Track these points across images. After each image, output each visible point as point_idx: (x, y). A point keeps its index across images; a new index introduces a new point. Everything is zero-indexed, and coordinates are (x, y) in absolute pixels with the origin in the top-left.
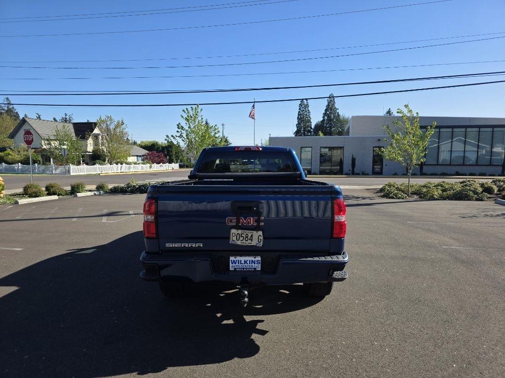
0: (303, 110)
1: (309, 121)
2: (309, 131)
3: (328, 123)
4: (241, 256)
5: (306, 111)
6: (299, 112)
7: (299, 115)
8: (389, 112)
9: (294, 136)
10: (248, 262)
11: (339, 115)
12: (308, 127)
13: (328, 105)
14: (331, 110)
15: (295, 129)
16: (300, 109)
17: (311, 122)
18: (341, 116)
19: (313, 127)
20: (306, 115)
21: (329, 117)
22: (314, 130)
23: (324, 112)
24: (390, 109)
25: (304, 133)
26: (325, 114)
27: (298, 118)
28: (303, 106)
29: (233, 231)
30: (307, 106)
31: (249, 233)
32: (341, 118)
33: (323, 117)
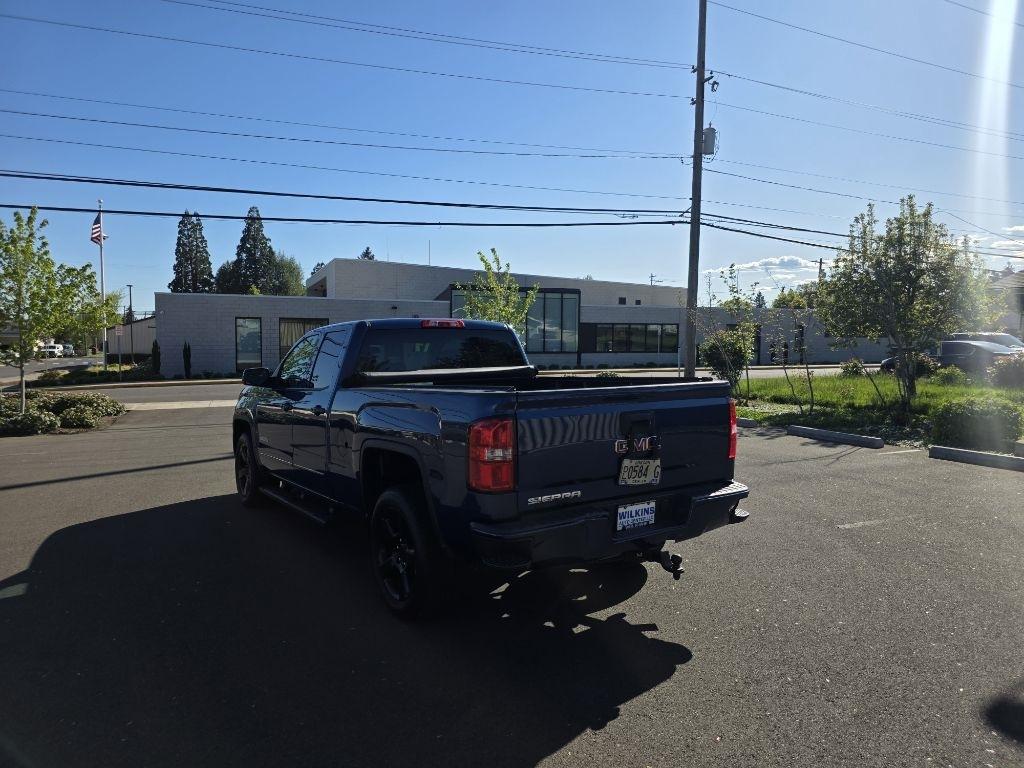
0: (190, 236)
1: (206, 261)
2: (206, 283)
3: (250, 267)
4: (633, 504)
5: (197, 239)
6: (179, 239)
7: (178, 244)
8: (367, 254)
9: (169, 291)
10: (634, 514)
11: (273, 253)
12: (203, 272)
13: (247, 231)
14: (255, 240)
15: (172, 276)
16: (180, 232)
17: (210, 264)
18: (277, 254)
19: (214, 273)
20: (198, 246)
21: (251, 254)
22: (217, 279)
23: (239, 243)
24: (368, 248)
25: (194, 284)
26: (241, 249)
27: (177, 251)
28: (189, 227)
29: (626, 463)
30: (198, 227)
31: (644, 463)
32: (278, 259)
33: (238, 254)
